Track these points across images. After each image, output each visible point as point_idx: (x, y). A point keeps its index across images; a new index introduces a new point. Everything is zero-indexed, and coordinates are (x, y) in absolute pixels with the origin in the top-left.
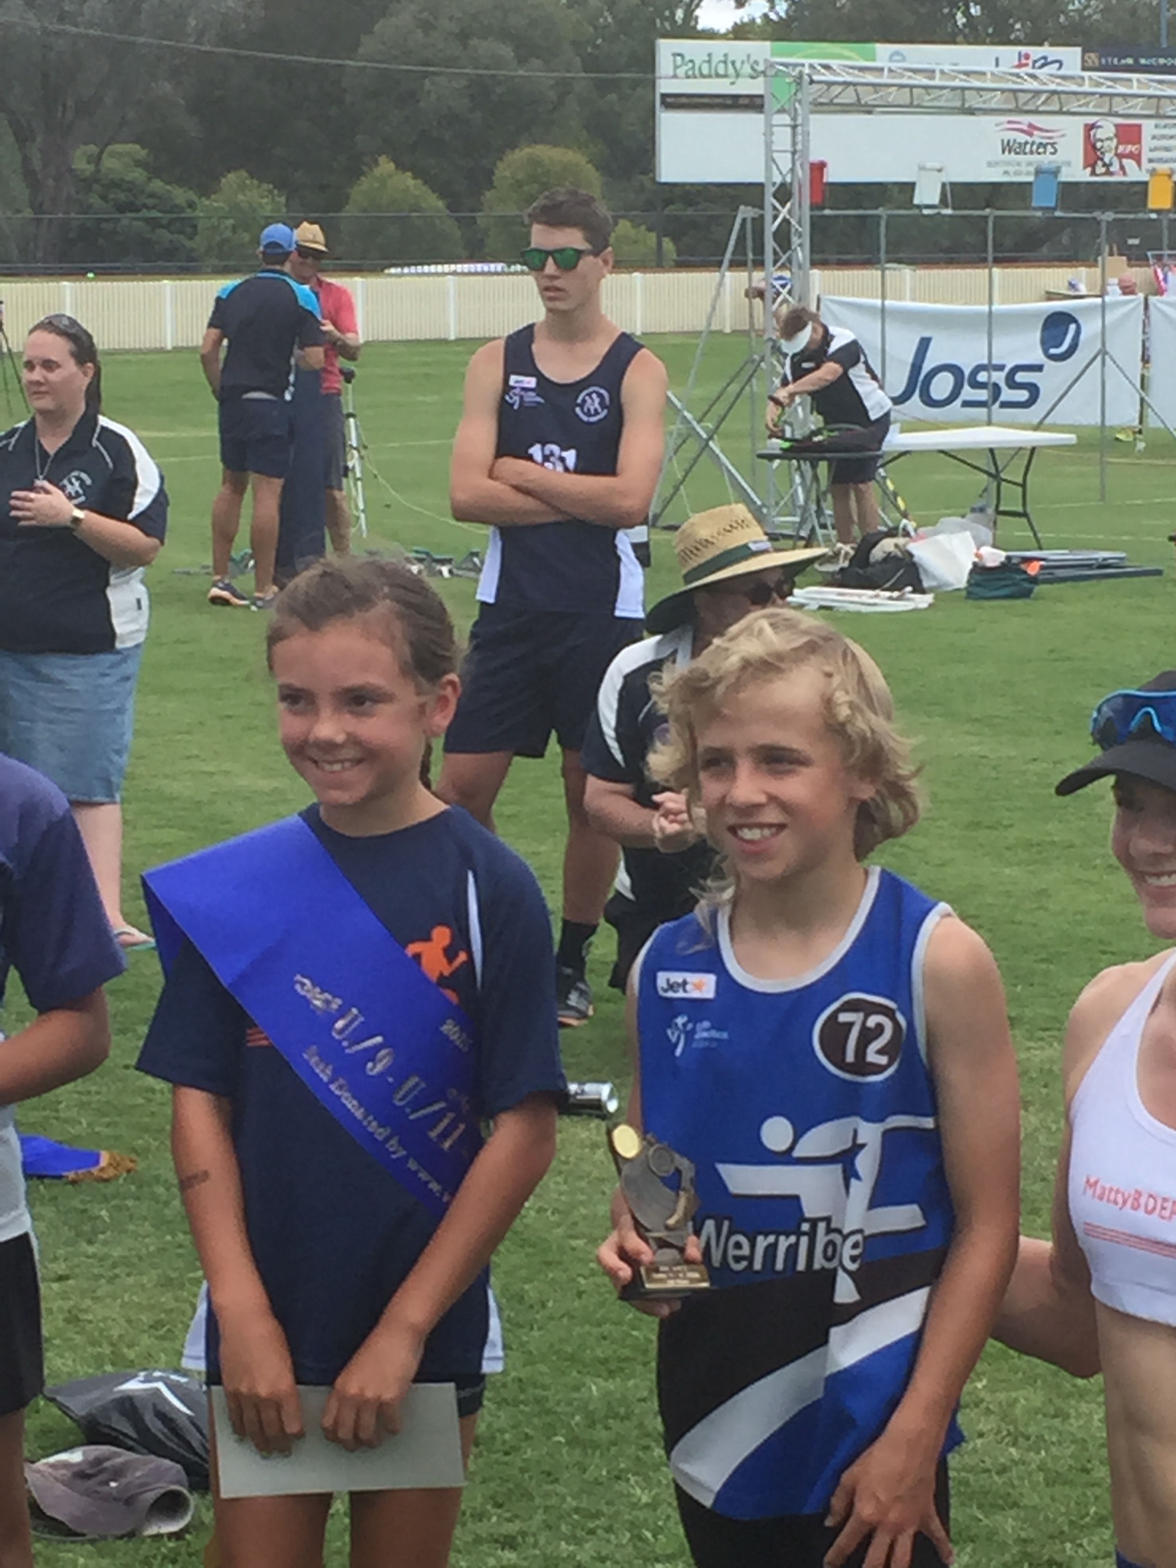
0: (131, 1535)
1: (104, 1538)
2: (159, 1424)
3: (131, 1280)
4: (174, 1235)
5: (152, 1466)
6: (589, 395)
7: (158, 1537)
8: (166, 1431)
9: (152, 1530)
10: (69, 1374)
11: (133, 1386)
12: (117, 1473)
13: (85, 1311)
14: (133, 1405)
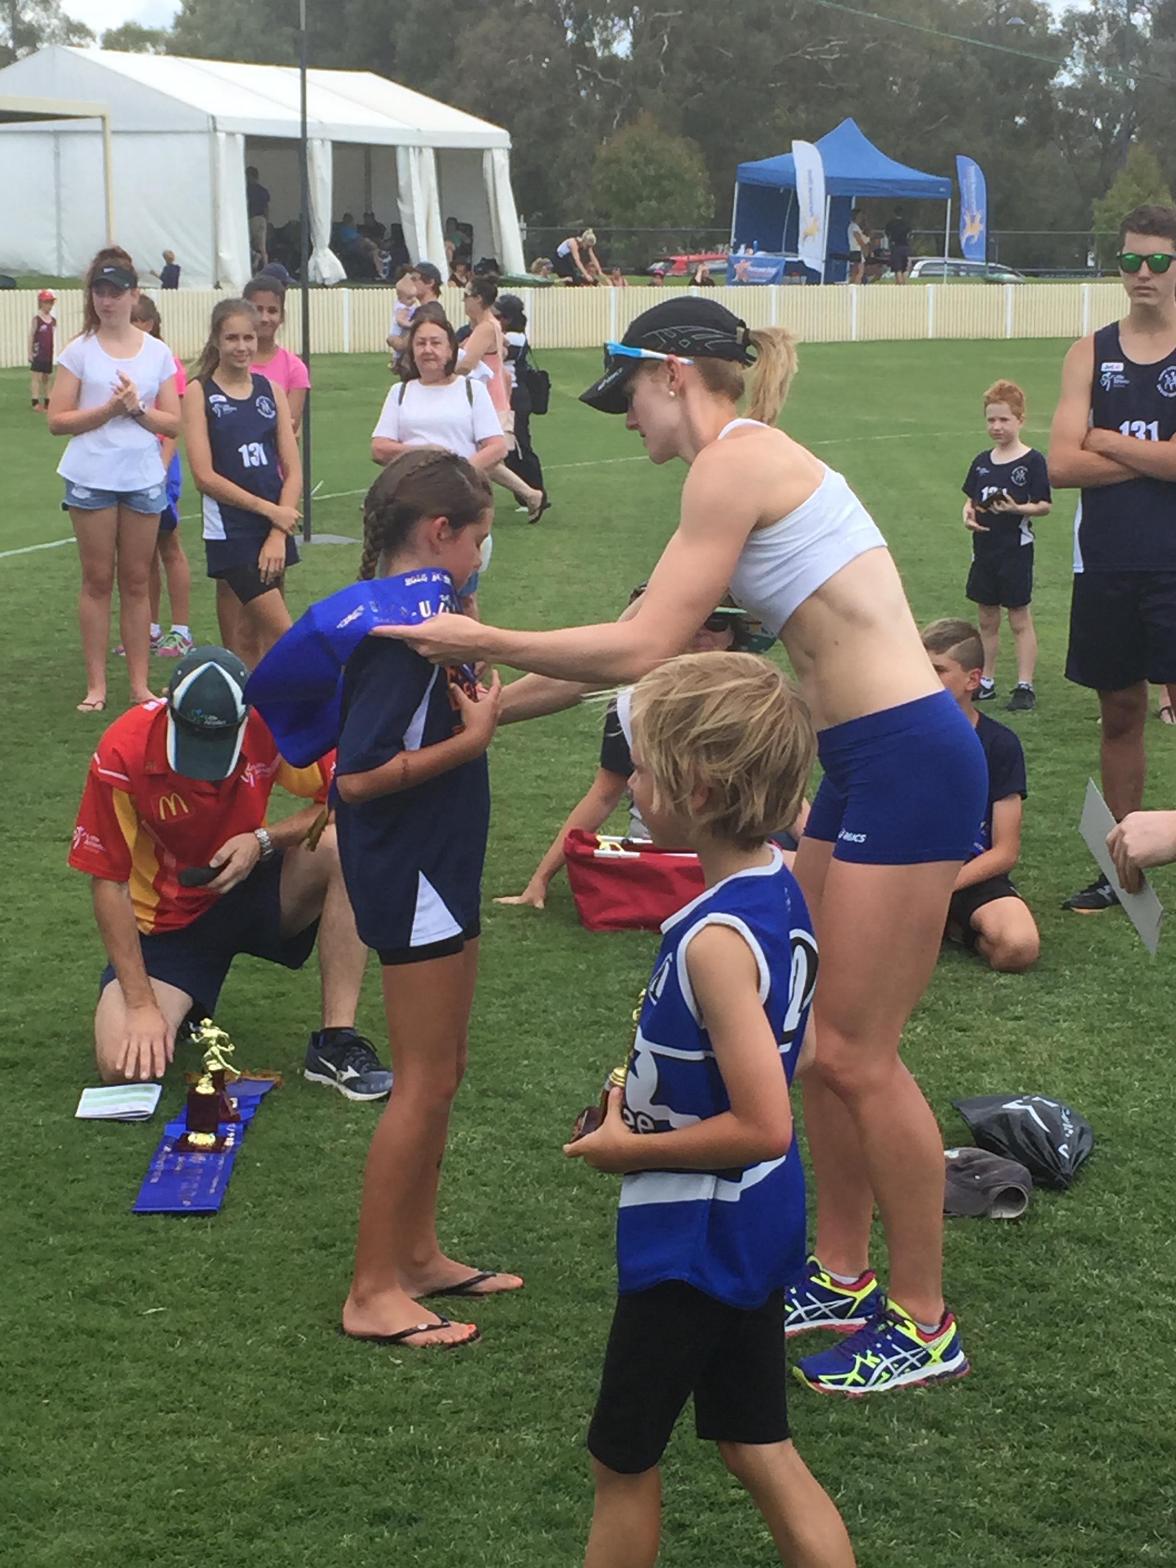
0: (983, 1216)
1: (962, 1216)
2: (1023, 1137)
3: (1065, 1025)
4: (1110, 994)
5: (1008, 1167)
6: (1169, 373)
7: (999, 1220)
8: (1027, 1141)
9: (996, 1214)
10: (991, 1090)
11: (1013, 1106)
12: (983, 1169)
13: (1025, 1045)
14: (1008, 1120)
